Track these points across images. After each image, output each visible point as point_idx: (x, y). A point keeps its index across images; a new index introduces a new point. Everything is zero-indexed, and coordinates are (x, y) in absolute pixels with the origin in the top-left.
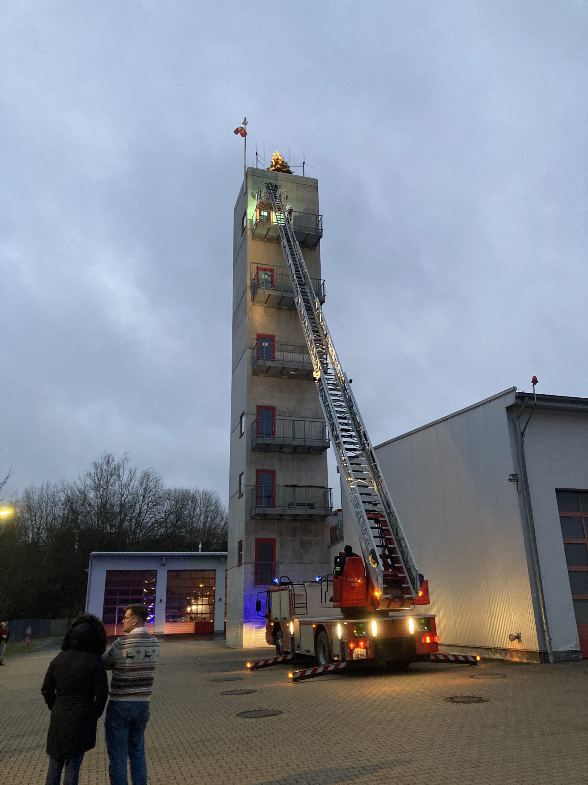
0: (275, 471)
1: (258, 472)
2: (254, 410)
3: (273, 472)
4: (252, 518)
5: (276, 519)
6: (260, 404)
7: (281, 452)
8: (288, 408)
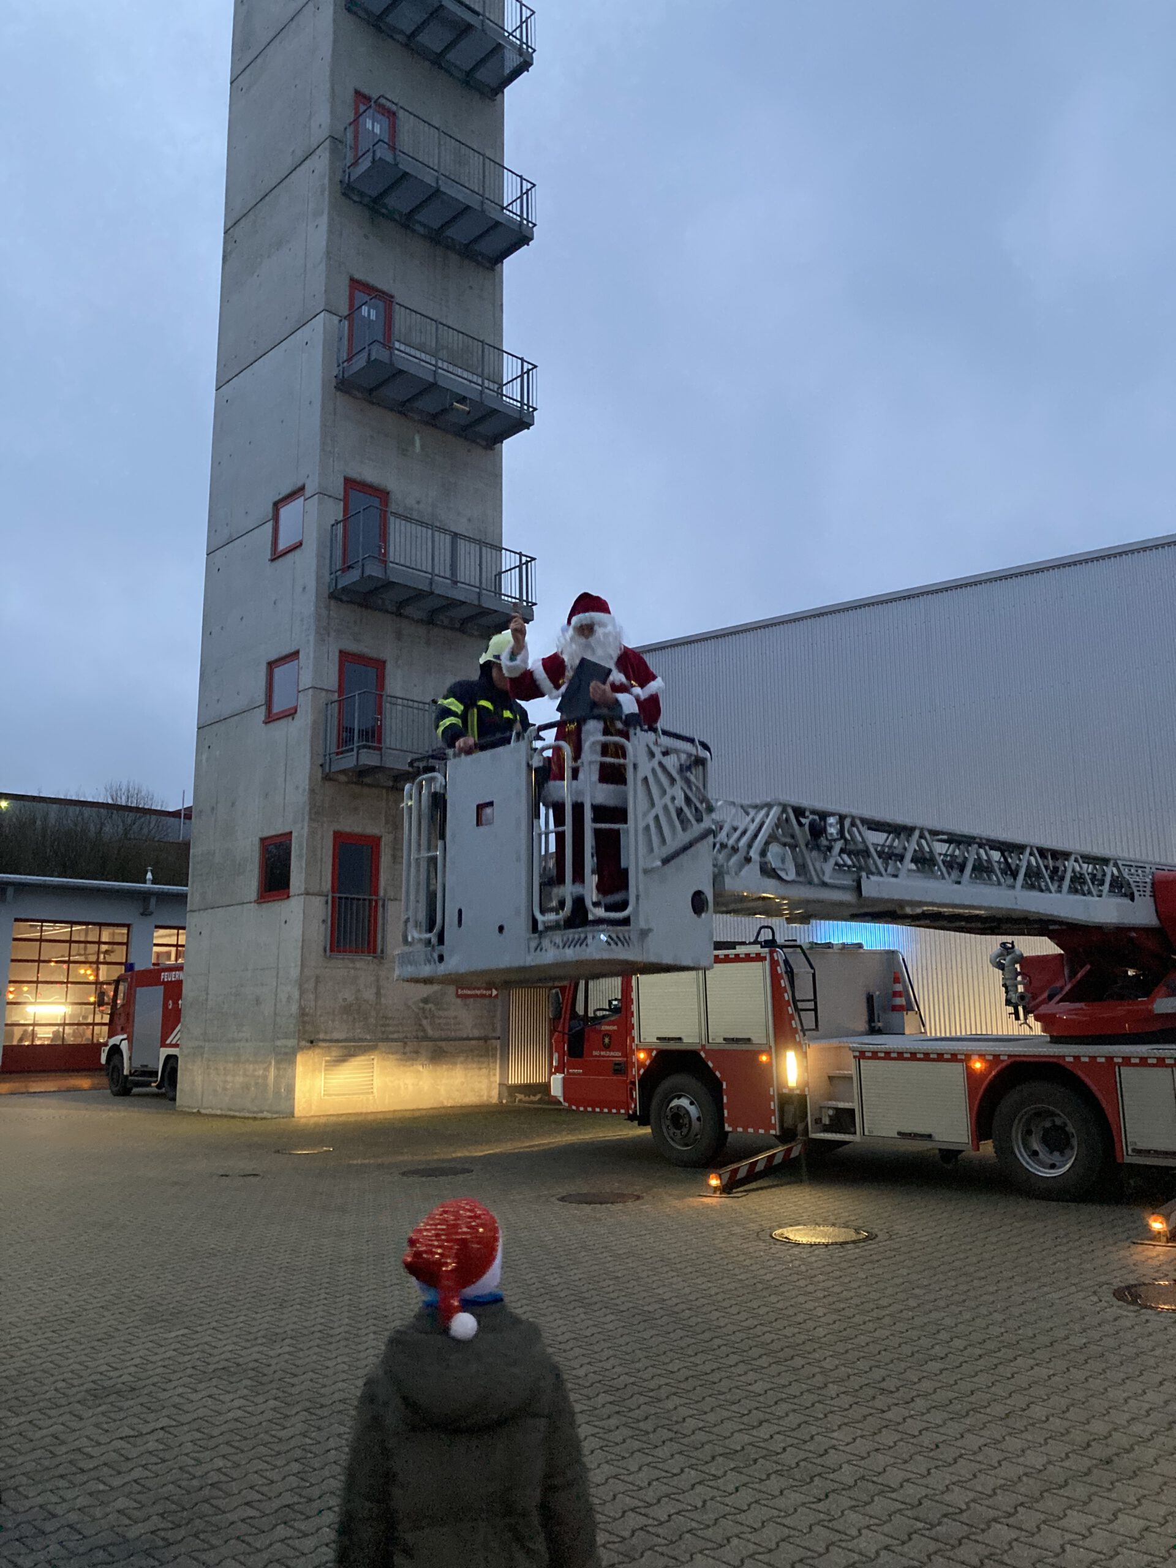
0: (384, 662)
1: (344, 656)
2: (339, 489)
3: (380, 665)
4: (327, 778)
5: (383, 787)
6: (354, 474)
7: (400, 615)
8: (418, 503)
